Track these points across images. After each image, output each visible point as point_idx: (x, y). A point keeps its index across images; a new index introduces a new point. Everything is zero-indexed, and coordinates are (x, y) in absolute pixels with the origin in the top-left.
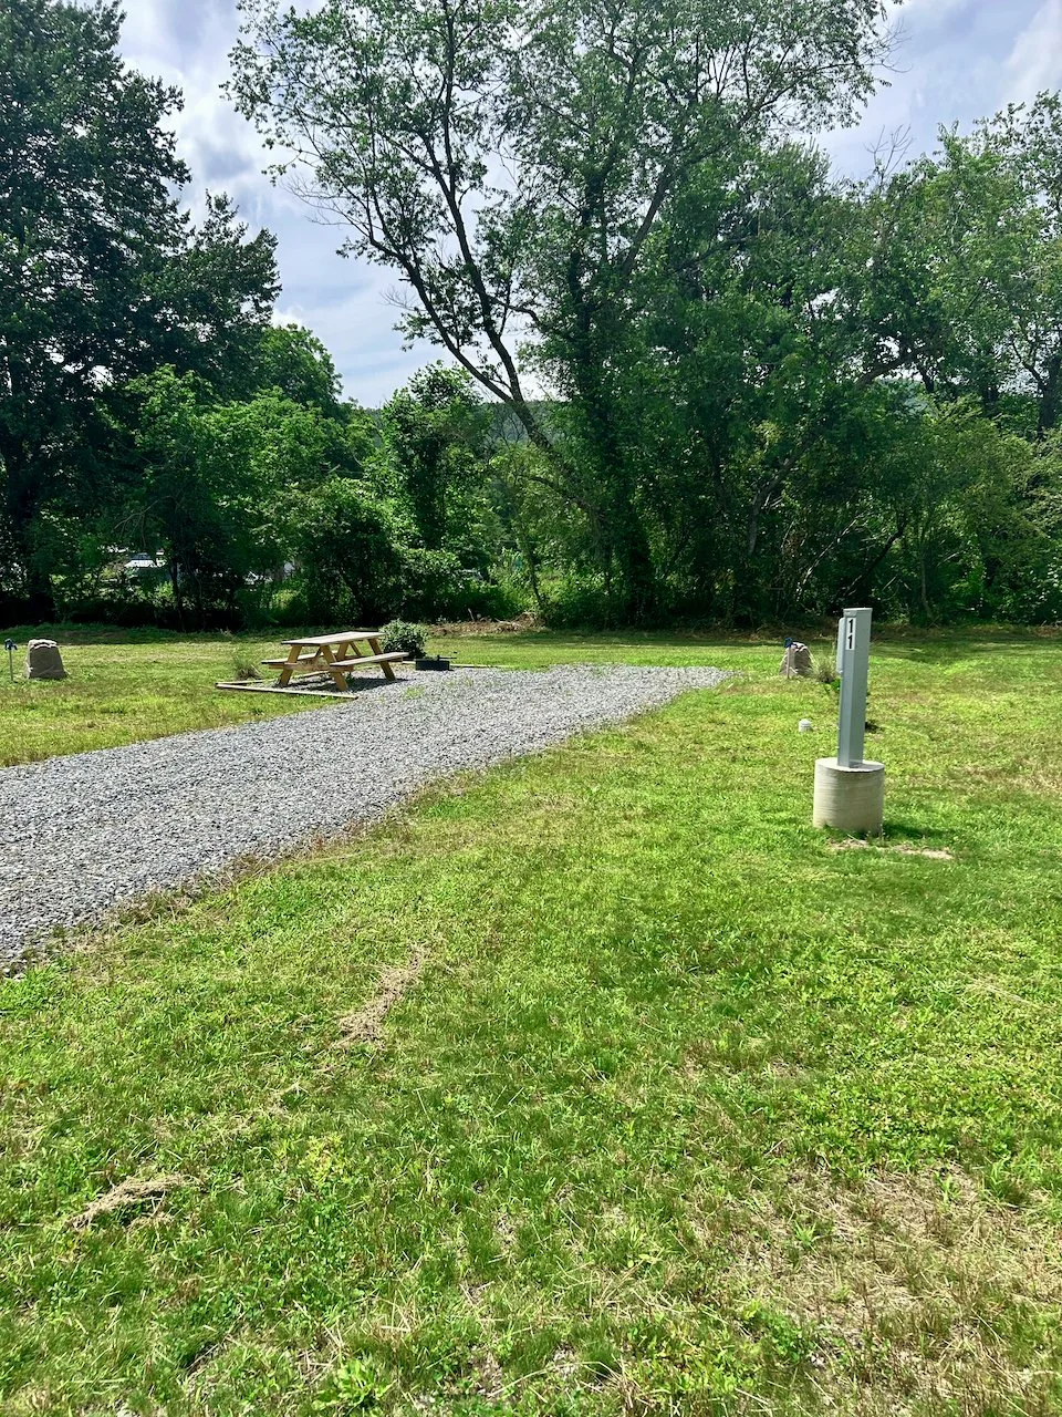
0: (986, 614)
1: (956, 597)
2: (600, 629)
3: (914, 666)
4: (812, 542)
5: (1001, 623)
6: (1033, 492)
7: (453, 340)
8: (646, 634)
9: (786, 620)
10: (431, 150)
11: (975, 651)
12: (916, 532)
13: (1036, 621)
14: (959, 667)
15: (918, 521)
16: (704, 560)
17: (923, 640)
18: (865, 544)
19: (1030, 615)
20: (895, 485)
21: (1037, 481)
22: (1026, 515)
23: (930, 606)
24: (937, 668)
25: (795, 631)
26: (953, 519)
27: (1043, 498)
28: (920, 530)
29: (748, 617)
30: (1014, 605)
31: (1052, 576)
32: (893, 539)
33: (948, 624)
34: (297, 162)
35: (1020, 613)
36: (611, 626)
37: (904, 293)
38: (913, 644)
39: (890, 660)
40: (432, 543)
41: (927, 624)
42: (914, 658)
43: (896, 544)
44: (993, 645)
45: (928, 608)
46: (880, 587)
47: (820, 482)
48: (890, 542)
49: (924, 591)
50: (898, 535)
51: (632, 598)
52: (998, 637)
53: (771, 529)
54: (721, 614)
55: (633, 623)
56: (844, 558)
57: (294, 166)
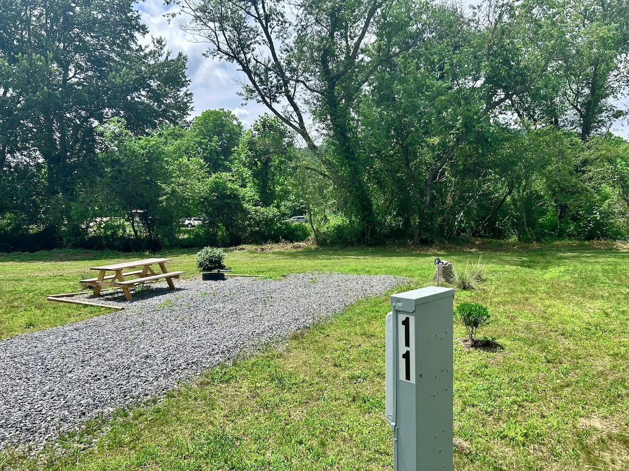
0: (561, 235)
1: (542, 226)
2: (346, 246)
3: (524, 272)
4: (462, 198)
5: (570, 240)
6: (584, 168)
7: (268, 100)
8: (370, 249)
9: (448, 240)
10: (256, 9)
11: (560, 258)
12: (519, 192)
13: (590, 237)
14: (554, 272)
15: (520, 186)
16: (404, 209)
17: (528, 251)
18: (491, 199)
19: (585, 235)
20: (505, 167)
21: (585, 162)
22: (581, 180)
23: (529, 230)
24: (537, 272)
25: (453, 246)
26: (539, 185)
27: (590, 171)
28: (521, 191)
29: (427, 239)
30: (575, 229)
31: (596, 214)
32: (507, 196)
33: (540, 241)
34: (181, 12)
35: (579, 233)
36: (352, 244)
37: (506, 62)
38: (521, 255)
39: (507, 267)
40: (266, 204)
41: (529, 241)
42: (522, 264)
43: (508, 199)
44: (570, 254)
45: (528, 232)
46: (501, 221)
47: (465, 166)
48: (505, 198)
49: (525, 223)
50: (510, 193)
51: (363, 230)
52: (571, 249)
53: (439, 192)
54: (412, 237)
55: (364, 243)
56: (481, 206)
57: (180, 14)
